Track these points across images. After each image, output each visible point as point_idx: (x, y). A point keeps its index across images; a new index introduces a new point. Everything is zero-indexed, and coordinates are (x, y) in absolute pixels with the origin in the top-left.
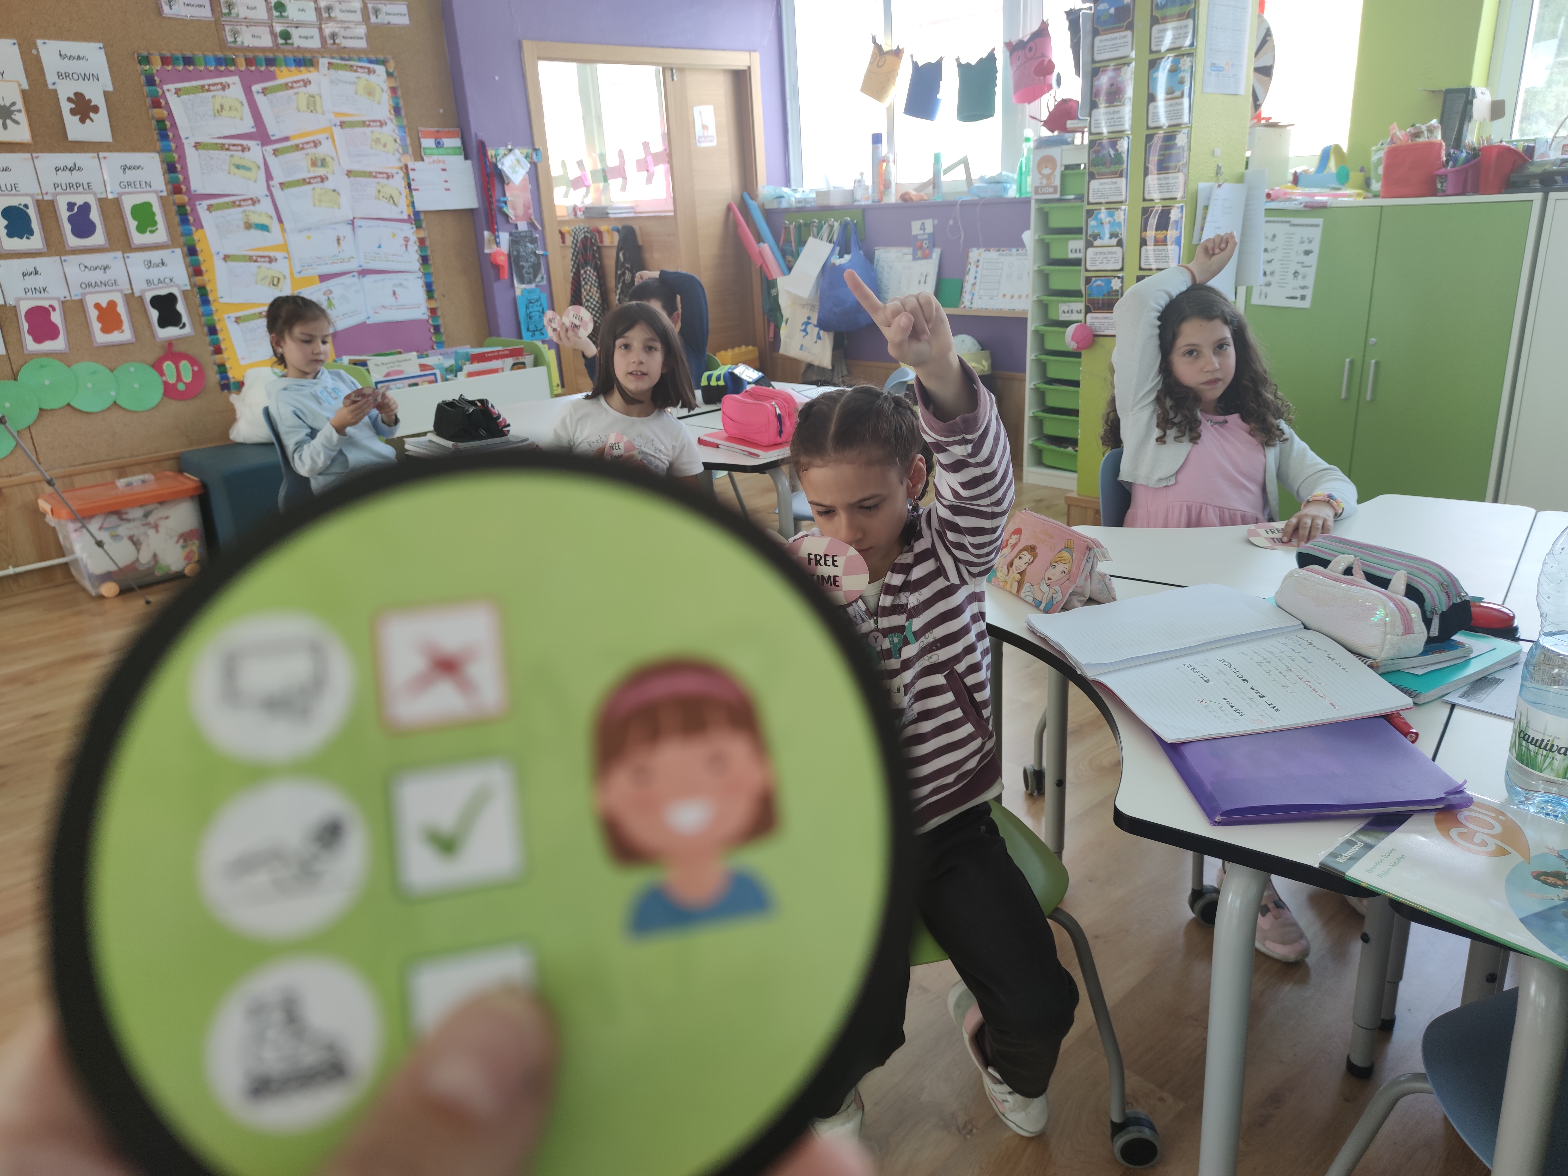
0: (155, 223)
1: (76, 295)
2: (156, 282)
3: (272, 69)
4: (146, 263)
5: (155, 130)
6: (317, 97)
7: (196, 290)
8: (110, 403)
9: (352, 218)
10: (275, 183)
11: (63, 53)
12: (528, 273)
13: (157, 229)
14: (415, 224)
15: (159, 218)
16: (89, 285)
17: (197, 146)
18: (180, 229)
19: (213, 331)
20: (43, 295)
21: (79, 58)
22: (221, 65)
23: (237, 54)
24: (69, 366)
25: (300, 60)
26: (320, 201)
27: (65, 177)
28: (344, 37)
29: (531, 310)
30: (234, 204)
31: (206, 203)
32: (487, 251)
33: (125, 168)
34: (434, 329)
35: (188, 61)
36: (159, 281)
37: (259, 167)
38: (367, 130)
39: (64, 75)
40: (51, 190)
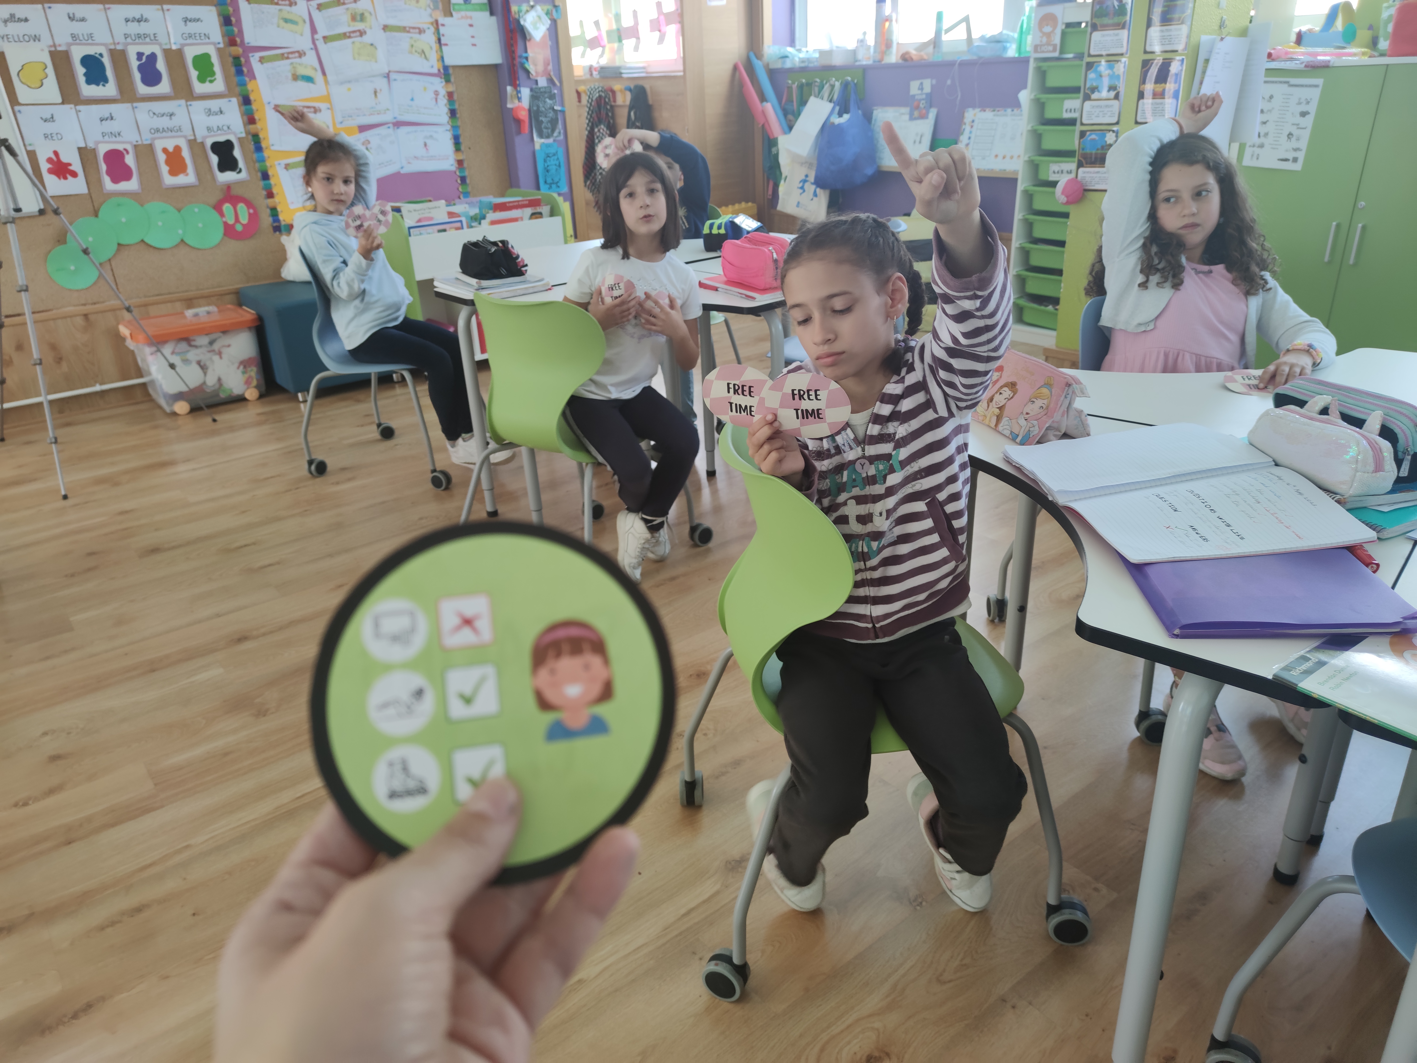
0: (213, 74)
1: (146, 140)
2: (215, 129)
4: (207, 111)
7: (250, 137)
8: (178, 240)
9: (387, 72)
10: (319, 36)
12: (547, 128)
13: (215, 79)
14: (445, 78)
15: (217, 68)
16: (157, 130)
18: (236, 79)
19: (265, 176)
20: (119, 139)
24: (142, 205)
26: (359, 54)
27: (134, 28)
29: (549, 163)
30: (283, 57)
31: (258, 55)
32: (509, 106)
33: (186, 20)
34: (461, 180)
36: (218, 128)
37: (304, 21)
40: (122, 40)
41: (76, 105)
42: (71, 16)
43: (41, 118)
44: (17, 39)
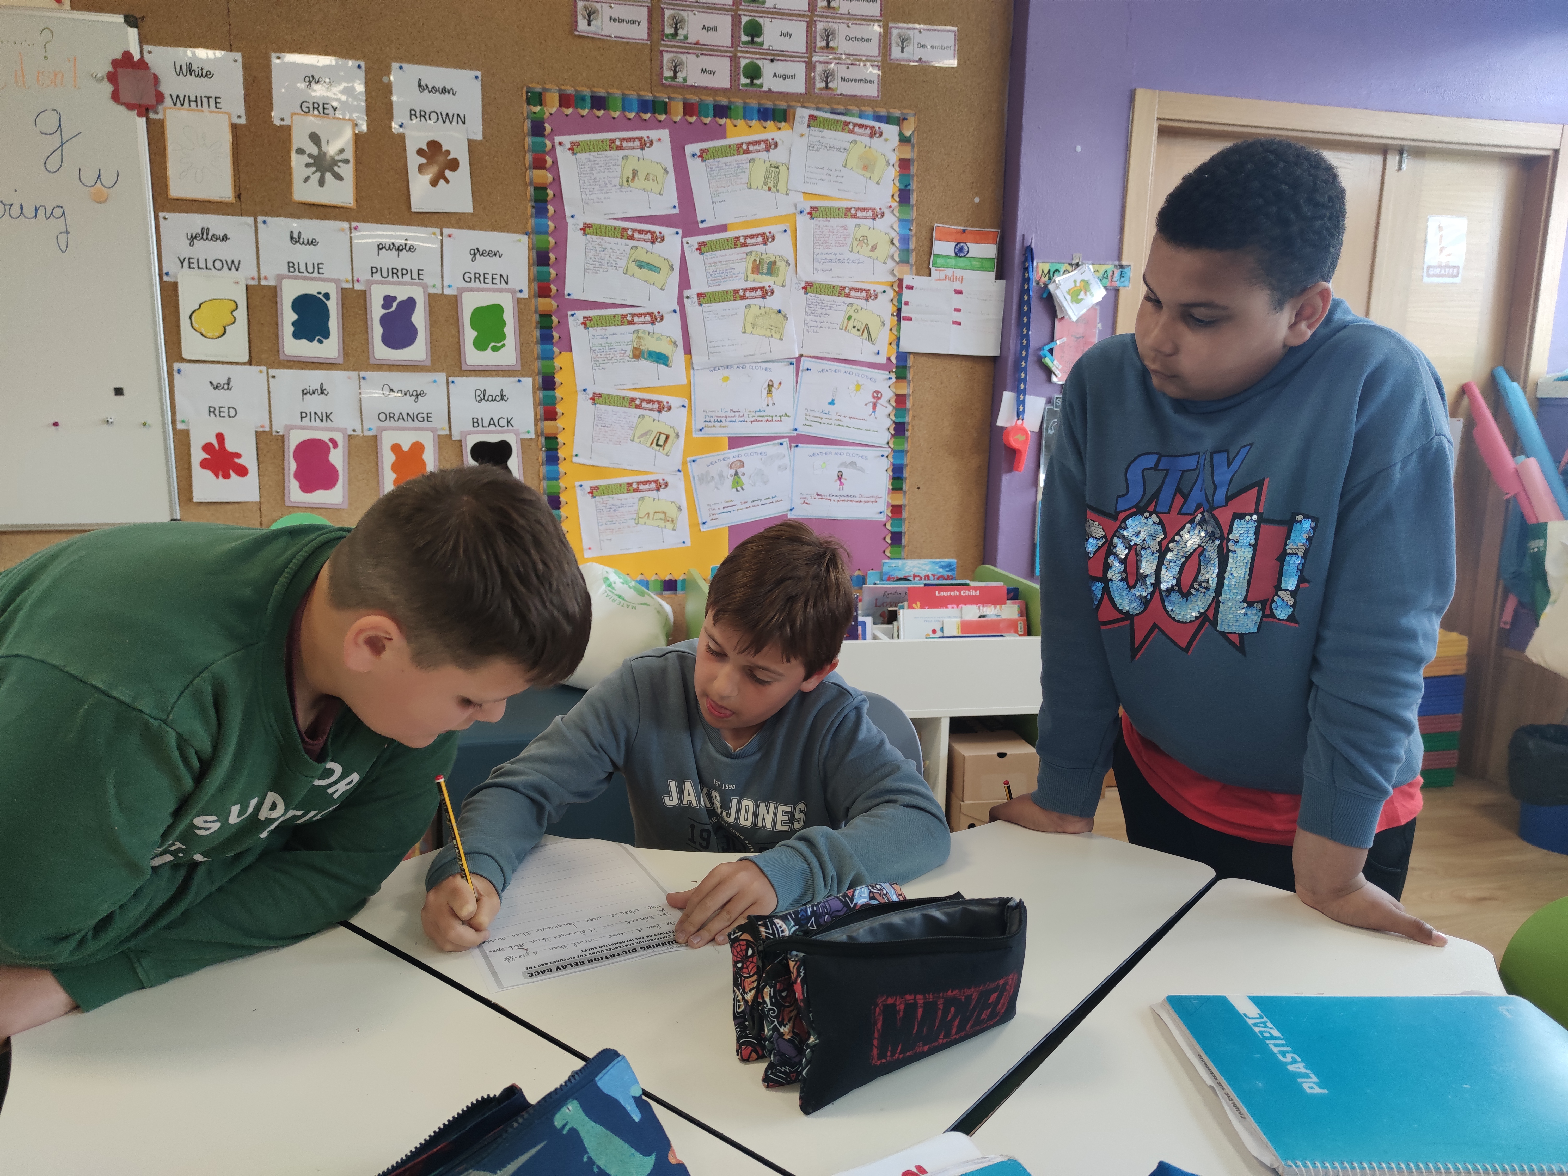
0: (502, 337)
1: (370, 429)
2: (486, 424)
3: (722, 121)
4: (478, 393)
5: (531, 200)
6: (783, 169)
7: (542, 440)
9: (797, 356)
10: (691, 292)
11: (423, 83)
13: (504, 345)
14: (896, 372)
15: (510, 330)
16: (391, 416)
17: (586, 229)
18: (538, 348)
20: (324, 424)
21: (444, 90)
22: (645, 113)
23: (672, 95)
25: (766, 110)
26: (754, 325)
27: (389, 260)
28: (843, 79)
30: (624, 320)
31: (581, 314)
32: (1001, 423)
33: (475, 253)
35: (598, 102)
36: (492, 422)
37: (672, 268)
38: (851, 223)
39: (418, 114)
40: (365, 276)
41: (270, 366)
42: (295, 236)
43: (211, 383)
44: (202, 265)
